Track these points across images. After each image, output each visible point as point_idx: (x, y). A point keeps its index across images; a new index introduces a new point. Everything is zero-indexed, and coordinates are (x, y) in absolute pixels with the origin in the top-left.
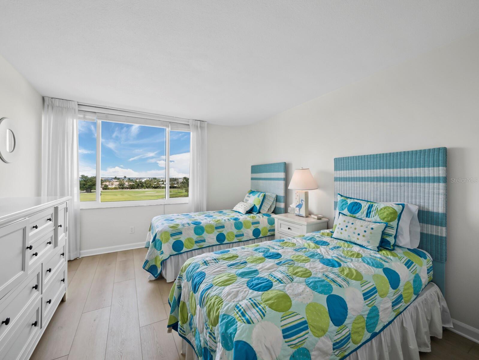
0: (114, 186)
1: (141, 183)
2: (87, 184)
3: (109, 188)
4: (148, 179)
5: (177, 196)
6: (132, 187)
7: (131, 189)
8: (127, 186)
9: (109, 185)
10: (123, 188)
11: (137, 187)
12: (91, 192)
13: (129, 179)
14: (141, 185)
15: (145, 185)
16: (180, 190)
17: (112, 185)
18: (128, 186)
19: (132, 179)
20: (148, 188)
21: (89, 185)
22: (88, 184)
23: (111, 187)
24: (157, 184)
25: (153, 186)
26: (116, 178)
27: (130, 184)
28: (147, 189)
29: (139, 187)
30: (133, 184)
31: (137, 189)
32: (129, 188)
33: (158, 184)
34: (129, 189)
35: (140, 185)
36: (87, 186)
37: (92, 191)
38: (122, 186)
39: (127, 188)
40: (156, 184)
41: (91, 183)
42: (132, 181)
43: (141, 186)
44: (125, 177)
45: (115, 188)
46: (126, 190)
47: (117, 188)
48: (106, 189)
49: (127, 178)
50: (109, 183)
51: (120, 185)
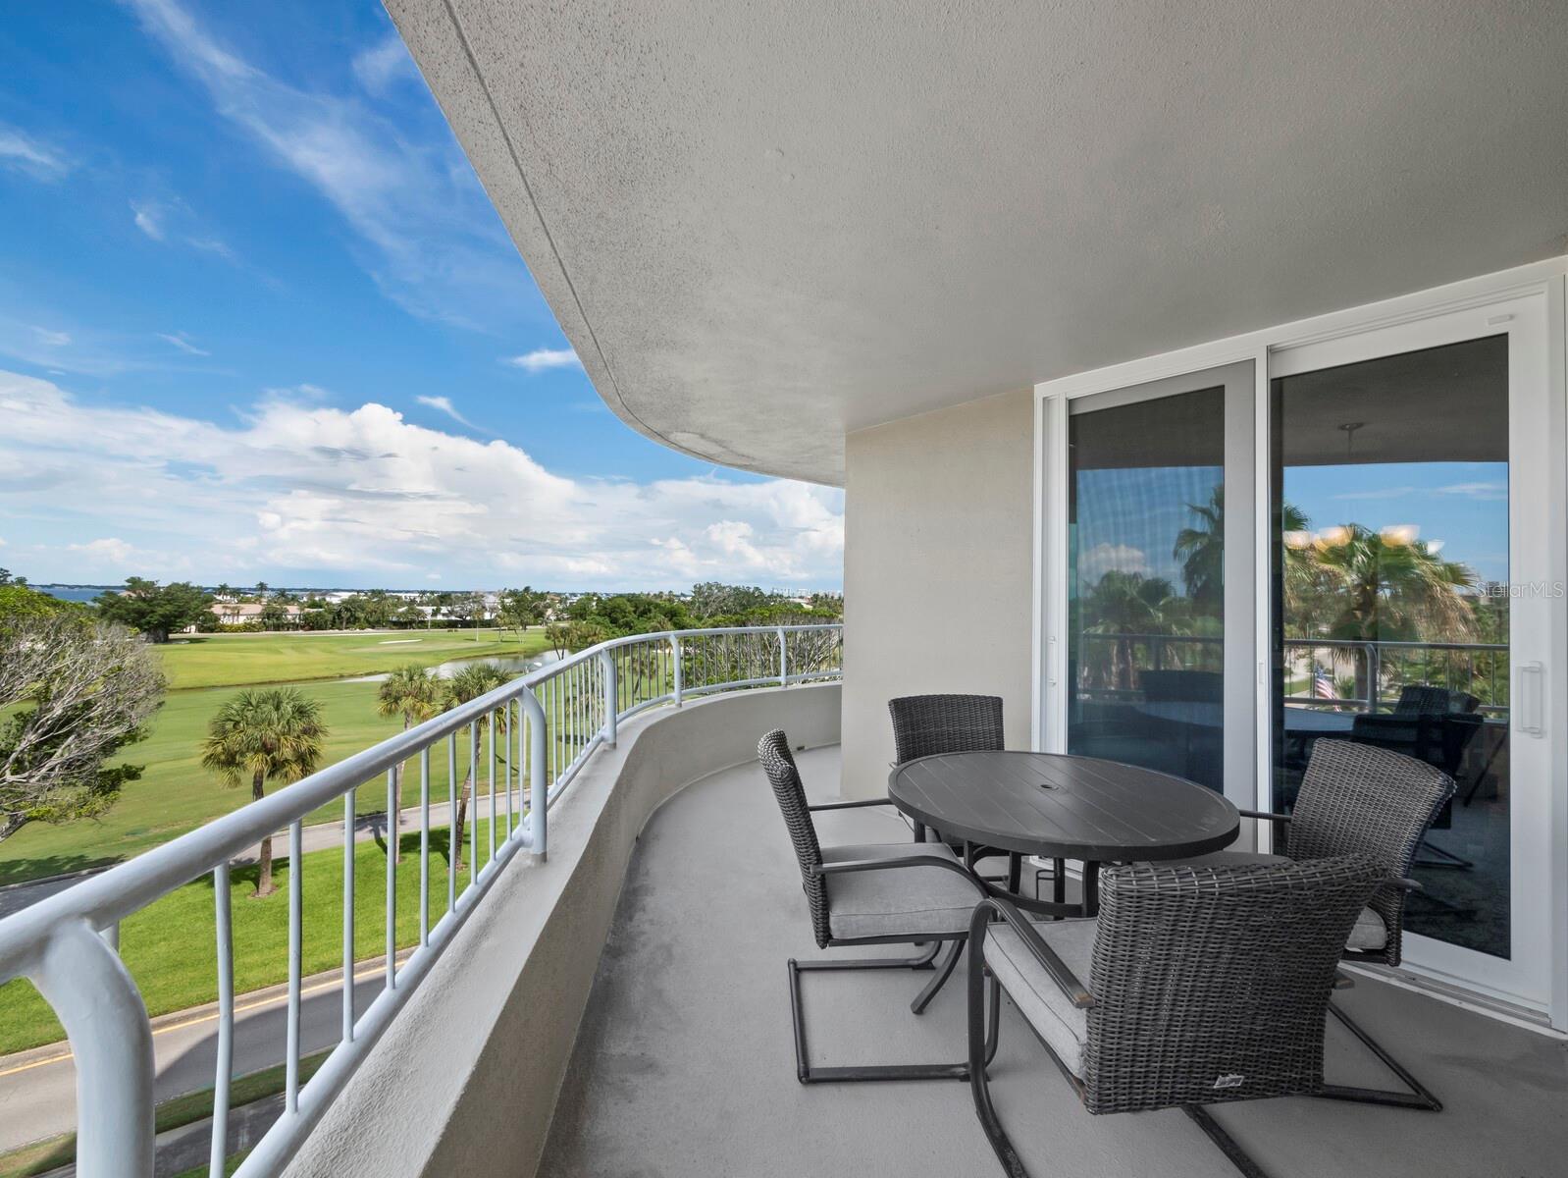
0: (242, 620)
1: (347, 610)
2: (153, 612)
3: (223, 625)
5: (498, 652)
6: (311, 624)
7: (312, 629)
8: (294, 619)
9: (225, 615)
10: (277, 628)
11: (334, 621)
12: (167, 641)
14: (349, 614)
15: (361, 615)
16: (509, 635)
17: (233, 615)
18: (298, 621)
19: (294, 593)
20: (373, 628)
21: (162, 616)
22: (160, 611)
23: (229, 623)
24: (408, 611)
25: (394, 619)
26: (223, 590)
27: (309, 614)
28: (369, 632)
29: (341, 623)
30: (319, 614)
31: (331, 628)
32: (303, 628)
33: (411, 610)
34: (301, 631)
35: (345, 615)
36: (154, 619)
37: (171, 636)
38: (273, 620)
39: (296, 627)
40: (403, 613)
41: (169, 607)
42: (293, 599)
43: (348, 619)
44: (262, 587)
45: (248, 628)
46: (290, 632)
47: (254, 626)
48: (212, 630)
49: (273, 590)
50: (226, 607)
51: (268, 616)
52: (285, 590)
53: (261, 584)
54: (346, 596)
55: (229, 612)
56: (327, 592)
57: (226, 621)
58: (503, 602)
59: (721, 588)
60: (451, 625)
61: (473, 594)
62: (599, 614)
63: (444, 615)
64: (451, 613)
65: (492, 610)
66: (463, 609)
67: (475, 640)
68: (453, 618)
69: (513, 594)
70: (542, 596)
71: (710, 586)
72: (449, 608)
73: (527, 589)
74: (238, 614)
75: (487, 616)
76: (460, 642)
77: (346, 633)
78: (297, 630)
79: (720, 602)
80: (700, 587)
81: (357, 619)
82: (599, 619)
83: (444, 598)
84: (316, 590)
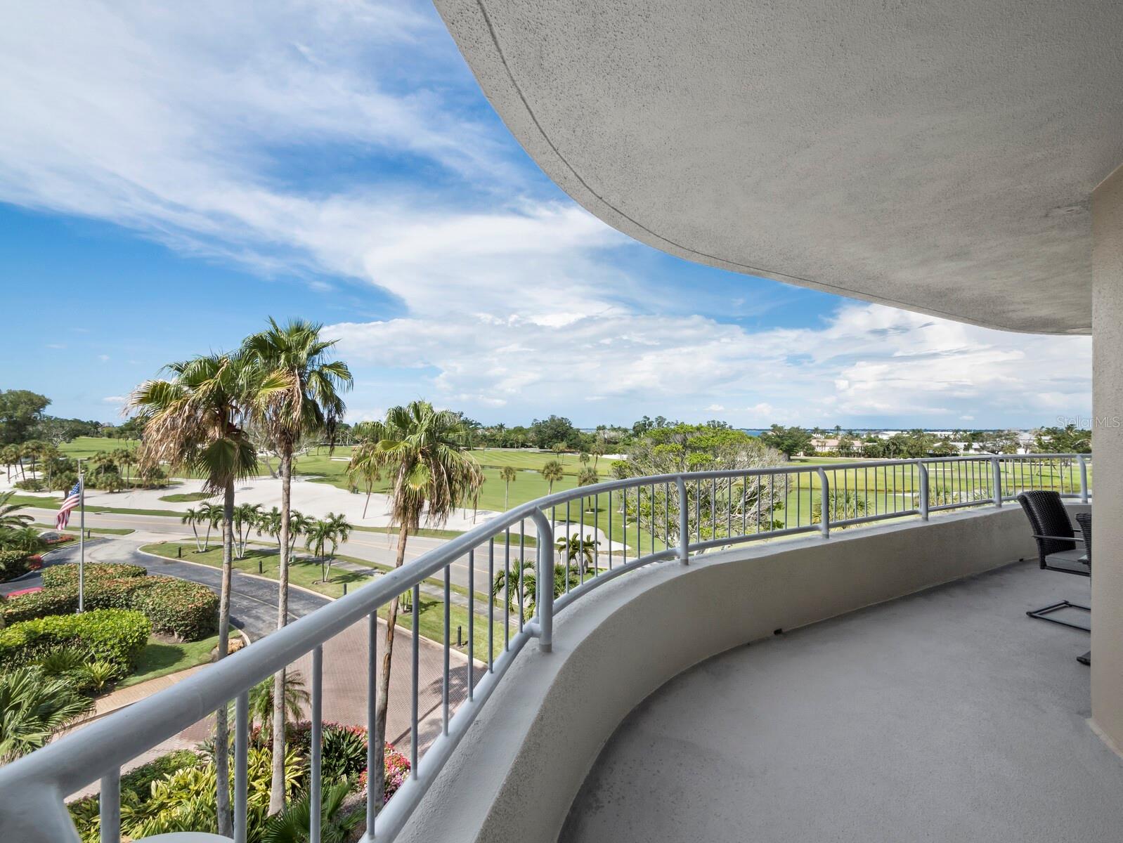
0: (827, 450)
1: (894, 444)
2: (783, 443)
3: (818, 452)
6: (868, 453)
7: (870, 457)
8: (858, 450)
9: (818, 446)
10: (848, 455)
11: (884, 452)
12: (789, 460)
14: (895, 447)
15: (905, 448)
17: (822, 446)
18: (860, 451)
19: (857, 432)
20: (913, 456)
21: (788, 445)
22: (786, 443)
23: (820, 451)
24: (942, 446)
25: (931, 452)
26: (816, 430)
27: (867, 446)
29: (890, 453)
30: (874, 447)
31: (882, 457)
32: (863, 456)
33: (946, 445)
34: (862, 458)
35: (892, 448)
36: (783, 448)
37: (791, 457)
38: (845, 450)
39: (859, 455)
40: (938, 447)
41: (790, 441)
42: (857, 436)
43: (895, 450)
44: (838, 429)
45: (831, 454)
46: (856, 458)
47: (834, 453)
48: (811, 455)
49: (844, 430)
50: (818, 441)
51: (842, 447)
52: (852, 430)
53: (838, 427)
54: (893, 434)
55: (820, 444)
56: (880, 431)
57: (818, 450)
58: (1040, 439)
61: (1006, 432)
63: (976, 449)
64: (983, 448)
65: (1027, 447)
68: (986, 453)
72: (981, 444)
73: (1070, 428)
74: (825, 446)
75: (1021, 452)
77: (893, 460)
78: (860, 457)
81: (901, 451)
83: (976, 436)
84: (872, 430)
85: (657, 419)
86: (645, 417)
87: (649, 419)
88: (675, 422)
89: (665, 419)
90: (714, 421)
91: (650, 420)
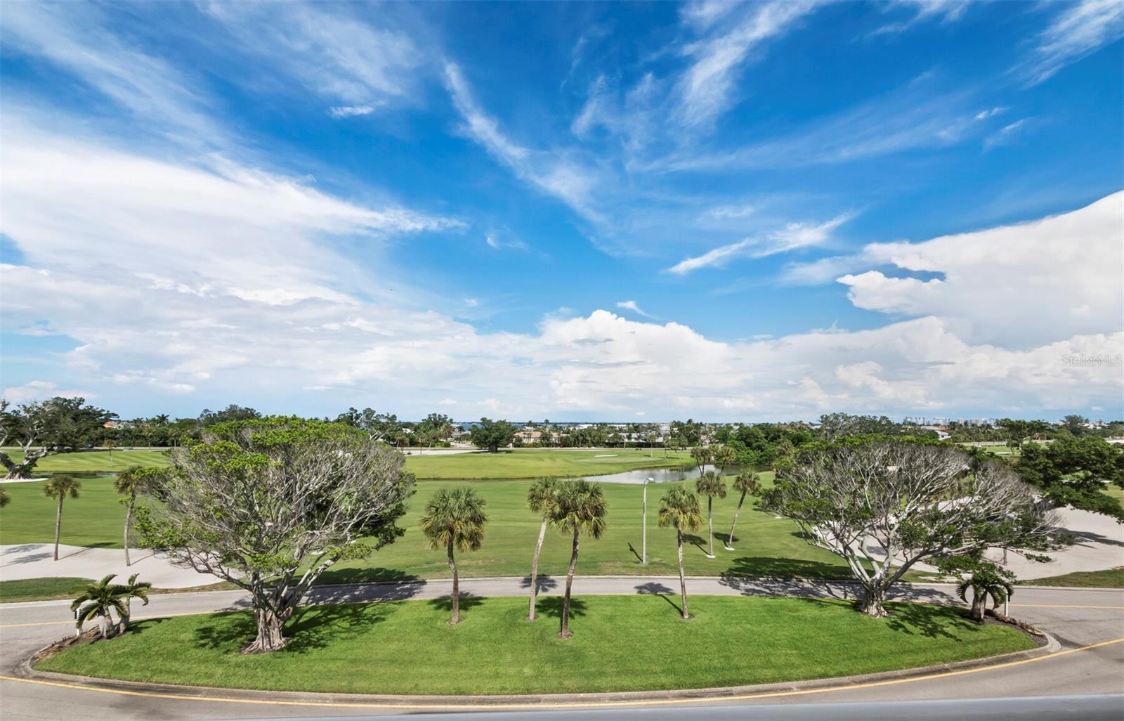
0: (532, 440)
1: (581, 435)
2: (490, 436)
3: (524, 444)
4: (591, 425)
5: (663, 465)
6: (564, 443)
7: (564, 446)
8: (555, 440)
9: (524, 438)
10: (548, 445)
11: (575, 443)
12: (497, 452)
13: (555, 425)
15: (589, 439)
16: (671, 453)
17: (528, 438)
18: (557, 442)
20: (595, 446)
21: (494, 438)
22: (493, 435)
23: (527, 443)
25: (607, 441)
26: (530, 424)
27: (562, 437)
28: (593, 449)
29: (579, 443)
30: (567, 438)
31: (574, 446)
32: (560, 445)
33: (616, 436)
34: (559, 448)
35: (581, 438)
36: (491, 439)
37: (499, 449)
38: (546, 441)
39: (557, 445)
40: (611, 437)
41: (497, 433)
43: (582, 441)
44: (547, 422)
45: (535, 445)
46: (554, 448)
47: (537, 444)
48: (519, 447)
49: (551, 424)
50: (524, 434)
51: (544, 439)
52: (557, 423)
54: (585, 426)
55: (526, 436)
56: (576, 424)
57: (525, 441)
58: (672, 430)
59: (846, 418)
60: (640, 445)
61: (653, 425)
62: (737, 439)
63: (635, 439)
64: (639, 437)
65: (665, 435)
66: (646, 435)
67: (650, 456)
68: (641, 441)
69: (678, 424)
70: (698, 426)
71: (836, 417)
72: (638, 434)
73: (690, 421)
74: (530, 438)
75: (660, 440)
76: (641, 457)
77: (581, 449)
78: (557, 447)
79: (845, 430)
80: (827, 418)
81: (587, 441)
82: (736, 443)
83: (637, 428)
84: (571, 423)
85: (365, 412)
86: (352, 409)
87: (356, 411)
88: (386, 415)
89: (374, 412)
90: (435, 414)
91: (358, 413)
